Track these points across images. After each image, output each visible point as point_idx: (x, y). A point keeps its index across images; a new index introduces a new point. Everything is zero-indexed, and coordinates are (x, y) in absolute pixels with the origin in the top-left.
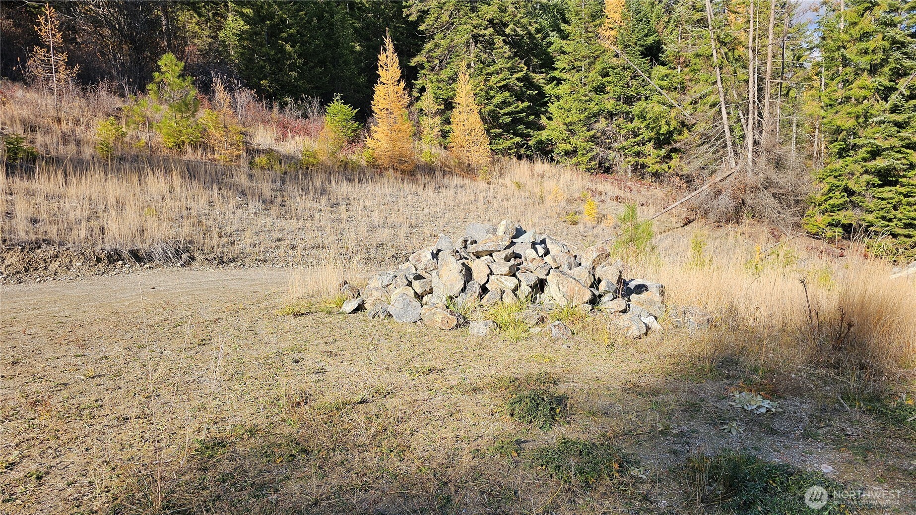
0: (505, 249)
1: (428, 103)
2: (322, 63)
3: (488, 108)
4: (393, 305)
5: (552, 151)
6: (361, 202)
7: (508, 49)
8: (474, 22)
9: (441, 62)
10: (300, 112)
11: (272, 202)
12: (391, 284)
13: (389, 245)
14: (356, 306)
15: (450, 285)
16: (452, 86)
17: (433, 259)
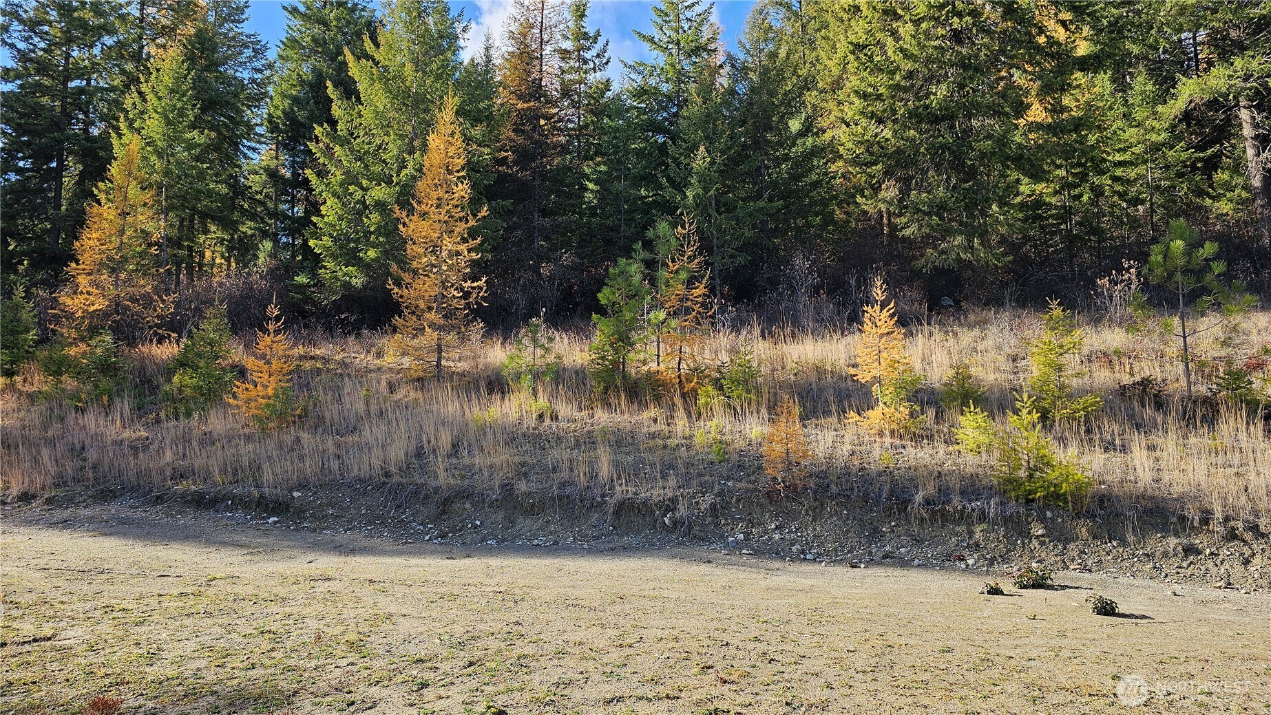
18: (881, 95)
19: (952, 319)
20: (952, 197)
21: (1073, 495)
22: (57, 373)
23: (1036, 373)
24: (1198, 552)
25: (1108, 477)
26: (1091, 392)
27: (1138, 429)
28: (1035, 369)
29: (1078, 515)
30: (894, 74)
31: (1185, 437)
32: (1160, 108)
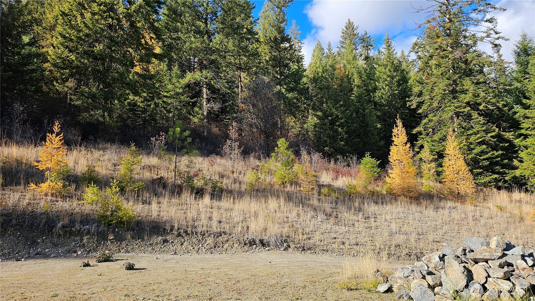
0: (498, 259)
1: (425, 154)
2: (358, 136)
3: (470, 156)
4: (413, 292)
5: (525, 184)
6: (383, 216)
7: (482, 118)
8: (456, 105)
9: (433, 130)
10: (346, 163)
11: (330, 215)
12: (410, 276)
13: (404, 246)
14: (387, 288)
15: (456, 281)
16: (442, 144)
17: (441, 261)
18: (73, 39)
19: (91, 145)
20: (99, 93)
21: (127, 222)
23: (123, 172)
24: (168, 242)
25: (142, 214)
26: (142, 181)
27: (156, 196)
28: (122, 170)
29: (128, 230)
30: (80, 32)
31: (170, 199)
32: (180, 80)
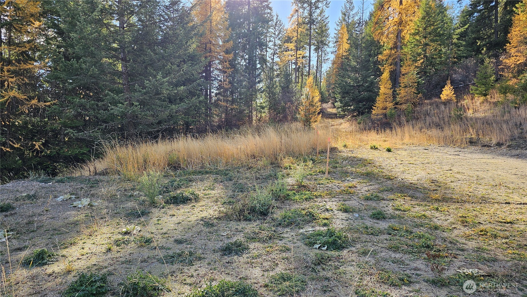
22: (505, 93)
